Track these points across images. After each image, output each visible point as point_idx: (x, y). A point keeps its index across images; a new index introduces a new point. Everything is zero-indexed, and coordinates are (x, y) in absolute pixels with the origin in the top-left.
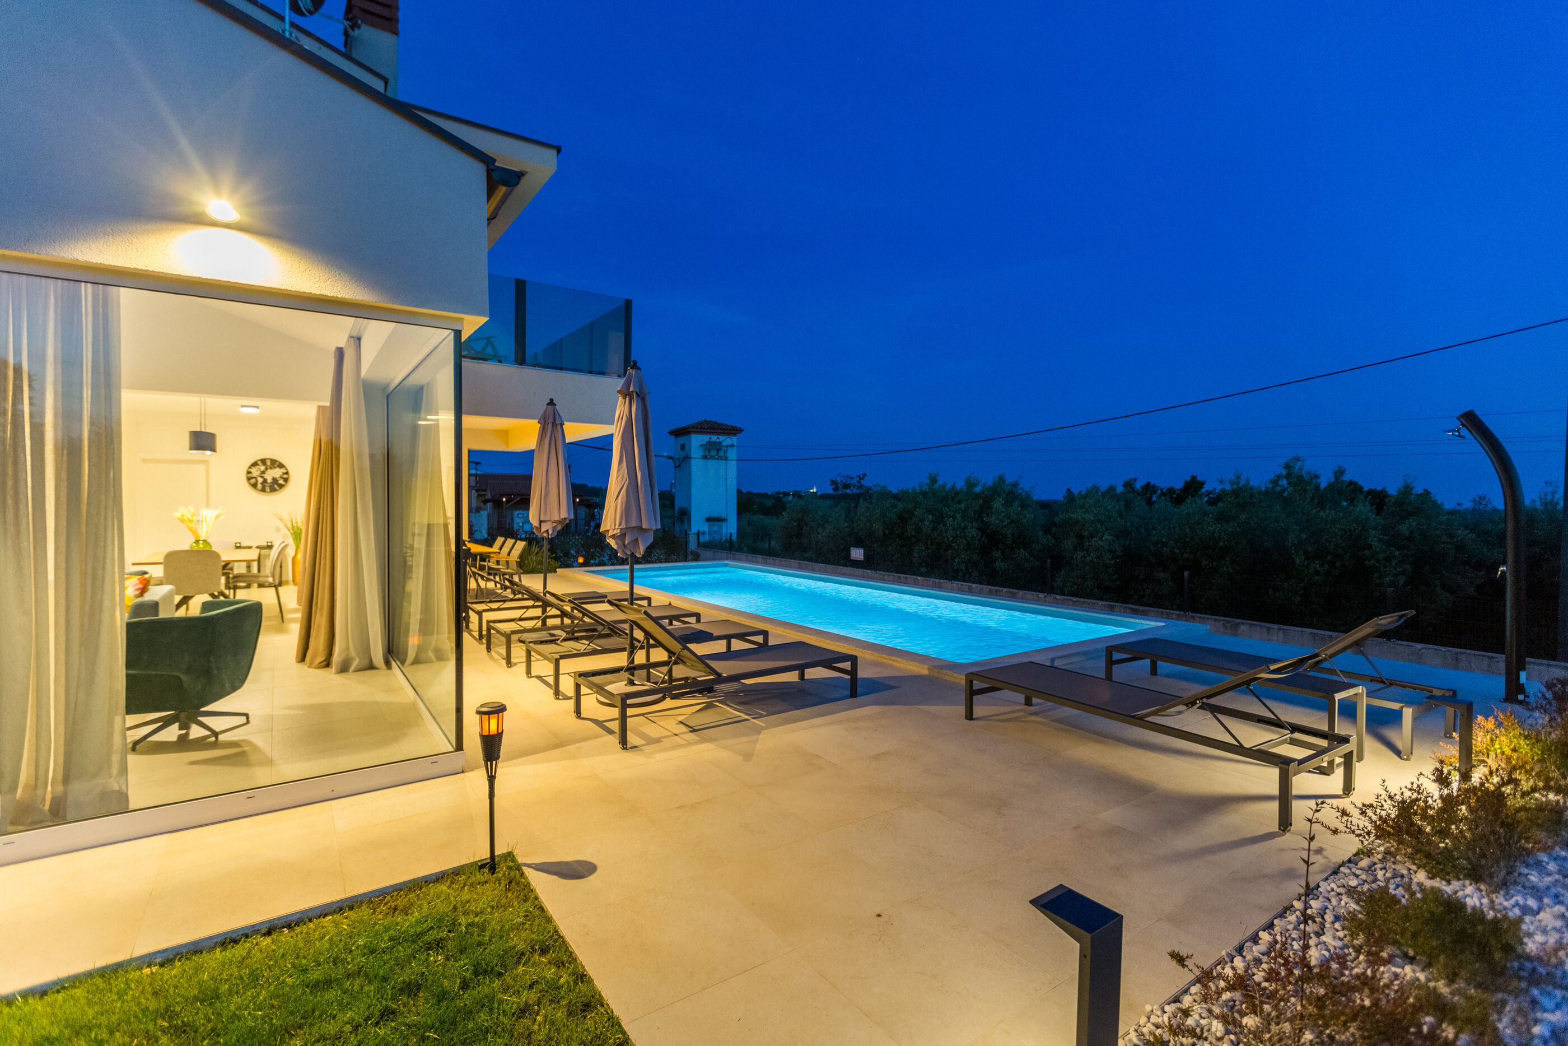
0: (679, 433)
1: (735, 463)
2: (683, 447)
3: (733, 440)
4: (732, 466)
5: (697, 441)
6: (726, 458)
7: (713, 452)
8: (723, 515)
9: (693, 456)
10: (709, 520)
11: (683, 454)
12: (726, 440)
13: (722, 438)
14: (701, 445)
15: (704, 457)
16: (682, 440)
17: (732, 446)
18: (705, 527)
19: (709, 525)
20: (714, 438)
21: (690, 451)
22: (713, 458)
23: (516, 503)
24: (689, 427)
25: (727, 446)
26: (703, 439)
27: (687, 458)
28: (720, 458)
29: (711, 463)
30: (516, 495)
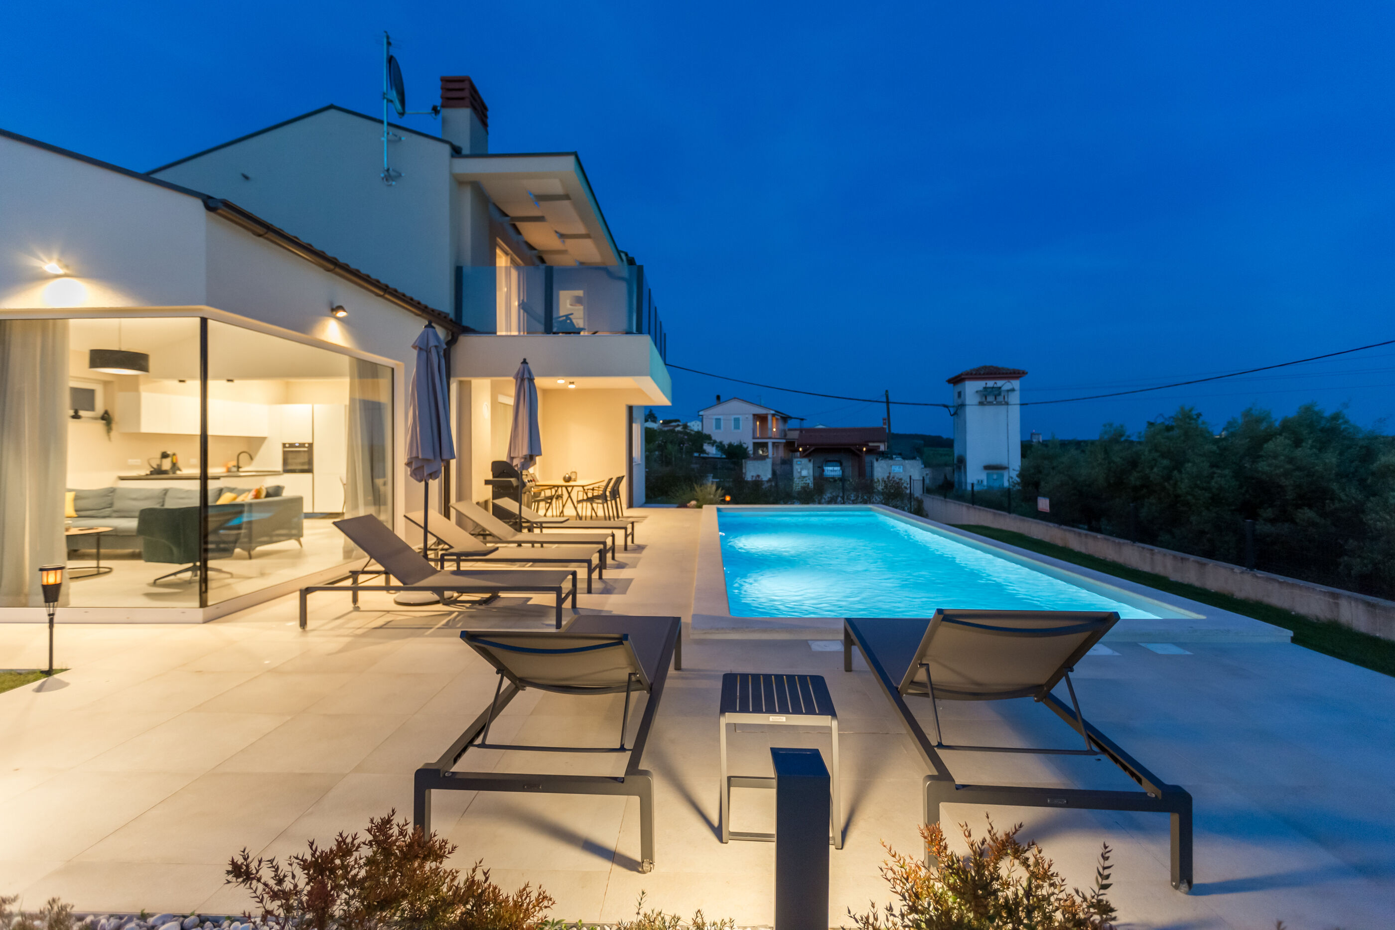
0: (957, 380)
1: (1018, 408)
2: (960, 394)
3: (1016, 384)
4: (1015, 412)
5: (972, 388)
6: (1007, 404)
7: (990, 397)
8: (1004, 463)
9: (967, 402)
10: (987, 468)
11: (960, 402)
12: (1004, 384)
13: (1000, 383)
14: (977, 392)
15: (981, 404)
16: (959, 387)
17: (1013, 390)
18: (983, 476)
19: (988, 475)
20: (990, 383)
21: (965, 399)
22: (990, 403)
23: (812, 452)
24: (962, 374)
25: (1008, 391)
26: (980, 385)
27: (962, 406)
28: (999, 404)
29: (989, 410)
30: (811, 445)
